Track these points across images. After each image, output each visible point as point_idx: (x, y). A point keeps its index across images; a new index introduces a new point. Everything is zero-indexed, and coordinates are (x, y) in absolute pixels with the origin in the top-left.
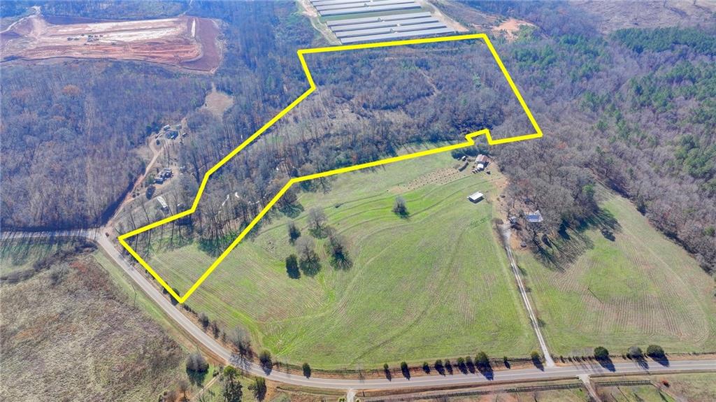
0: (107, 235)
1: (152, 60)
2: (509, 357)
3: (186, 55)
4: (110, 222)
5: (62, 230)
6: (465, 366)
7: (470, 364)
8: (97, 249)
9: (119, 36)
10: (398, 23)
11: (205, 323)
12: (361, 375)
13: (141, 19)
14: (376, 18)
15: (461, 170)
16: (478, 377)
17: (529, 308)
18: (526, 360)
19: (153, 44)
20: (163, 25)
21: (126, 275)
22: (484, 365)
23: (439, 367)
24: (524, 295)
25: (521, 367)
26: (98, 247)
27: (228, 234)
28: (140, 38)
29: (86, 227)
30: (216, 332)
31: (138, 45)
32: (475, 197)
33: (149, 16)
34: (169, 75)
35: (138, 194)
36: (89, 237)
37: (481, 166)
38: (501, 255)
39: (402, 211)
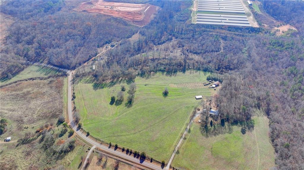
0: (72, 73)
1: (124, 18)
2: (154, 158)
3: (137, 19)
4: (76, 69)
6: (136, 155)
7: (138, 155)
8: (67, 77)
9: (121, 8)
11: (74, 109)
12: (102, 143)
13: (133, 3)
14: (219, 15)
15: (205, 85)
16: (138, 161)
17: (178, 145)
18: (160, 162)
19: (129, 13)
20: (137, 6)
21: (68, 87)
22: (143, 158)
23: (128, 151)
24: (182, 140)
25: (156, 164)
27: (104, 84)
28: (126, 10)
29: (69, 69)
30: (75, 112)
31: (124, 12)
33: (136, 2)
34: (126, 25)
35: (89, 63)
37: (214, 86)
38: (187, 121)
39: (166, 94)
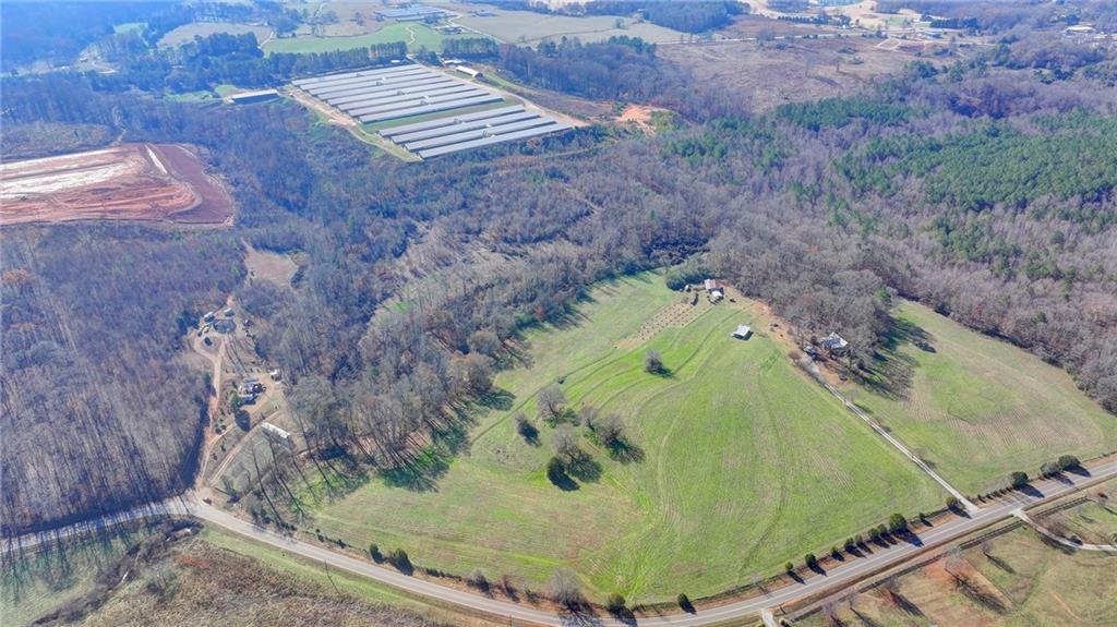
0: (209, 502)
1: (110, 216)
2: (925, 513)
3: (171, 202)
4: (199, 481)
5: (112, 512)
6: (882, 538)
7: (885, 535)
8: (202, 527)
9: (24, 186)
10: (487, 123)
11: (483, 586)
12: (763, 588)
13: (45, 156)
14: (451, 120)
15: (695, 303)
16: (902, 549)
17: (905, 451)
18: (944, 511)
19: (101, 191)
20: (97, 161)
21: (291, 554)
22: (903, 530)
24: (886, 435)
25: (943, 521)
26: (203, 523)
27: (421, 453)
28: (68, 184)
29: (159, 498)
30: (510, 593)
31: (73, 196)
32: (743, 333)
33: (58, 148)
34: (163, 237)
35: (224, 427)
36: (175, 512)
37: (716, 294)
38: (823, 394)
39: (657, 368)
